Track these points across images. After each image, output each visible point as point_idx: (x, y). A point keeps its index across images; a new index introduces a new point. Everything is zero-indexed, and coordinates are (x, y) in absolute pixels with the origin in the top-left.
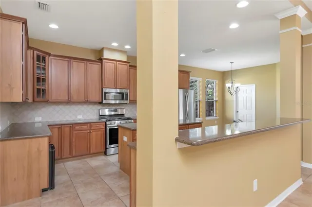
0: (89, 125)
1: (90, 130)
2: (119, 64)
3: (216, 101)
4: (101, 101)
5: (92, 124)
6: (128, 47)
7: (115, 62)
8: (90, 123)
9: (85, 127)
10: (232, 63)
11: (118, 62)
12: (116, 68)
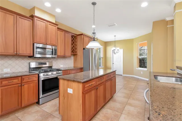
0: (20, 78)
1: (21, 83)
2: (49, 24)
3: (102, 58)
4: (32, 55)
5: (23, 77)
6: (58, 10)
7: (46, 22)
8: (21, 76)
9: (15, 81)
10: (115, 36)
11: (48, 23)
12: (47, 27)
